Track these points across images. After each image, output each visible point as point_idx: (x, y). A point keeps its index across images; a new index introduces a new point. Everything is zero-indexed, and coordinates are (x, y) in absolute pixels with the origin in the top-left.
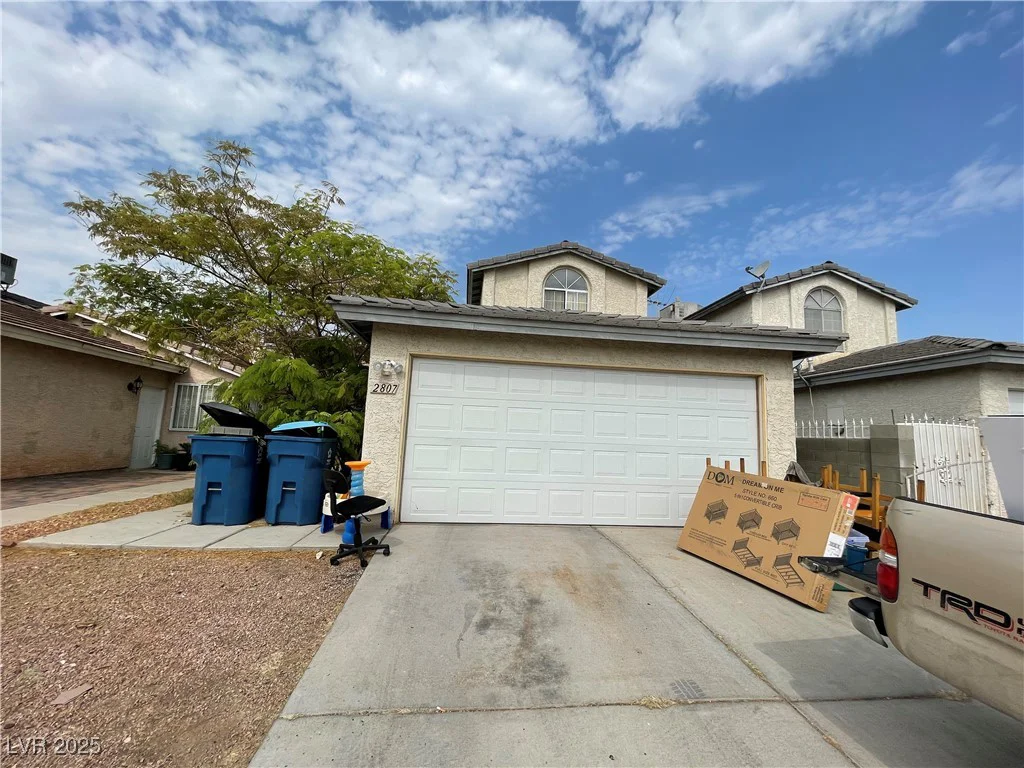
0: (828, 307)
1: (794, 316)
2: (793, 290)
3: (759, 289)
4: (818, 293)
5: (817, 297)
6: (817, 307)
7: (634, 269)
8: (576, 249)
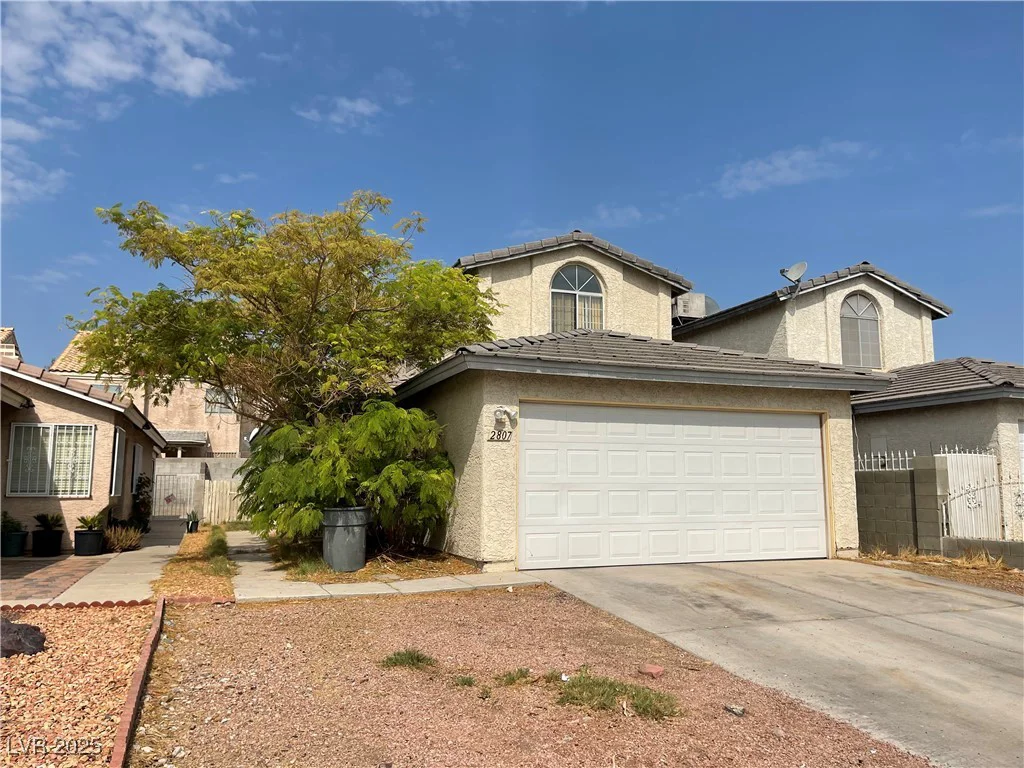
0: (865, 316)
1: (830, 326)
2: (829, 296)
3: (794, 295)
4: (854, 298)
5: (853, 302)
6: (854, 316)
7: (657, 269)
8: (590, 242)
